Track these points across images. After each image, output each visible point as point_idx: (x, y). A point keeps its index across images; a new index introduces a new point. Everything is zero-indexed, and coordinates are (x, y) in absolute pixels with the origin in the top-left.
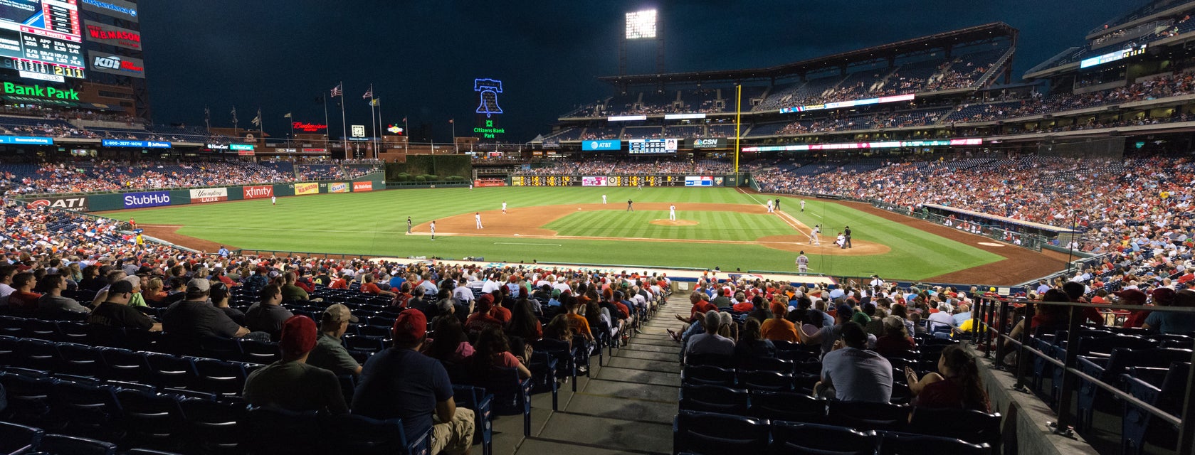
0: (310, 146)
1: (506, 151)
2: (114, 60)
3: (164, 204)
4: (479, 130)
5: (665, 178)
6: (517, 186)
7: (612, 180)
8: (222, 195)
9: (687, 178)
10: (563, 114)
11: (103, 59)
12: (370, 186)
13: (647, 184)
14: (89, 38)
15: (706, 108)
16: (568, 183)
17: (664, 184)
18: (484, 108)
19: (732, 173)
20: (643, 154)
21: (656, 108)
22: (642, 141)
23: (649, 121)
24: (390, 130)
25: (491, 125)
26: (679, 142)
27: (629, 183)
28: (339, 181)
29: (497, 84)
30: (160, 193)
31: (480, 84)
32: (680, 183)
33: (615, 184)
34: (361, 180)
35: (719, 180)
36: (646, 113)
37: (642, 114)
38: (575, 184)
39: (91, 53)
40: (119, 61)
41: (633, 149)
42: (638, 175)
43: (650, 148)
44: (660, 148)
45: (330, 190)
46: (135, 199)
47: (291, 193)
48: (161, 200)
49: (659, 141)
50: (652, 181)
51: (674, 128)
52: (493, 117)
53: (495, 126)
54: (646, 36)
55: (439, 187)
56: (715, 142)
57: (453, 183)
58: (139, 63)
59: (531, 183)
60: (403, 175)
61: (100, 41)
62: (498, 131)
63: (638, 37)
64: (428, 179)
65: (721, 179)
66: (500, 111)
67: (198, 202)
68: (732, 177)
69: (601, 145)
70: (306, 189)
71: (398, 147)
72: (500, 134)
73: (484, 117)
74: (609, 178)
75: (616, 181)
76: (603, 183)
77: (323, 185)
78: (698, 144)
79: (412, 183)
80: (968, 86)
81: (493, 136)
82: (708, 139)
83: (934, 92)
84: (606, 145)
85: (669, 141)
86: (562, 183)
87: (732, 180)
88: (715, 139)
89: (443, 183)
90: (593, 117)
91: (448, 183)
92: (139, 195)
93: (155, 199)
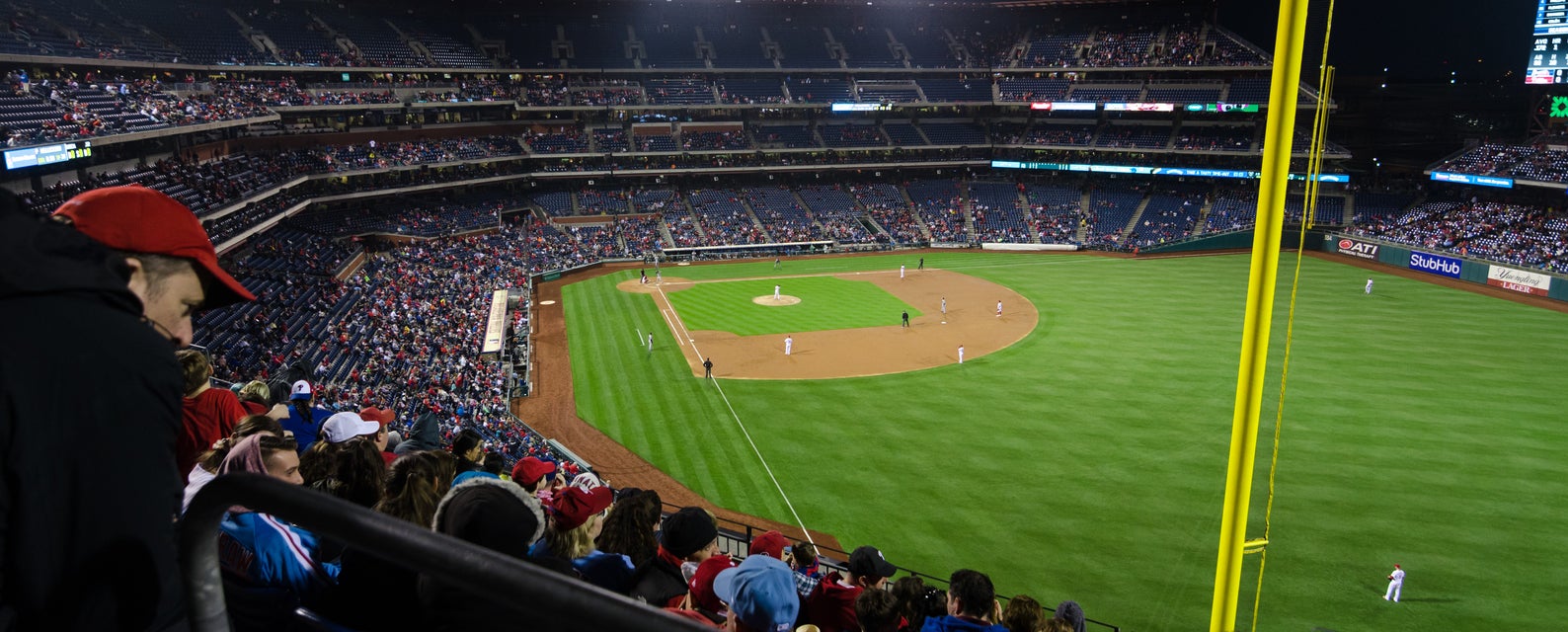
8: (1540, 288)
92: (1426, 257)
93: (1443, 265)
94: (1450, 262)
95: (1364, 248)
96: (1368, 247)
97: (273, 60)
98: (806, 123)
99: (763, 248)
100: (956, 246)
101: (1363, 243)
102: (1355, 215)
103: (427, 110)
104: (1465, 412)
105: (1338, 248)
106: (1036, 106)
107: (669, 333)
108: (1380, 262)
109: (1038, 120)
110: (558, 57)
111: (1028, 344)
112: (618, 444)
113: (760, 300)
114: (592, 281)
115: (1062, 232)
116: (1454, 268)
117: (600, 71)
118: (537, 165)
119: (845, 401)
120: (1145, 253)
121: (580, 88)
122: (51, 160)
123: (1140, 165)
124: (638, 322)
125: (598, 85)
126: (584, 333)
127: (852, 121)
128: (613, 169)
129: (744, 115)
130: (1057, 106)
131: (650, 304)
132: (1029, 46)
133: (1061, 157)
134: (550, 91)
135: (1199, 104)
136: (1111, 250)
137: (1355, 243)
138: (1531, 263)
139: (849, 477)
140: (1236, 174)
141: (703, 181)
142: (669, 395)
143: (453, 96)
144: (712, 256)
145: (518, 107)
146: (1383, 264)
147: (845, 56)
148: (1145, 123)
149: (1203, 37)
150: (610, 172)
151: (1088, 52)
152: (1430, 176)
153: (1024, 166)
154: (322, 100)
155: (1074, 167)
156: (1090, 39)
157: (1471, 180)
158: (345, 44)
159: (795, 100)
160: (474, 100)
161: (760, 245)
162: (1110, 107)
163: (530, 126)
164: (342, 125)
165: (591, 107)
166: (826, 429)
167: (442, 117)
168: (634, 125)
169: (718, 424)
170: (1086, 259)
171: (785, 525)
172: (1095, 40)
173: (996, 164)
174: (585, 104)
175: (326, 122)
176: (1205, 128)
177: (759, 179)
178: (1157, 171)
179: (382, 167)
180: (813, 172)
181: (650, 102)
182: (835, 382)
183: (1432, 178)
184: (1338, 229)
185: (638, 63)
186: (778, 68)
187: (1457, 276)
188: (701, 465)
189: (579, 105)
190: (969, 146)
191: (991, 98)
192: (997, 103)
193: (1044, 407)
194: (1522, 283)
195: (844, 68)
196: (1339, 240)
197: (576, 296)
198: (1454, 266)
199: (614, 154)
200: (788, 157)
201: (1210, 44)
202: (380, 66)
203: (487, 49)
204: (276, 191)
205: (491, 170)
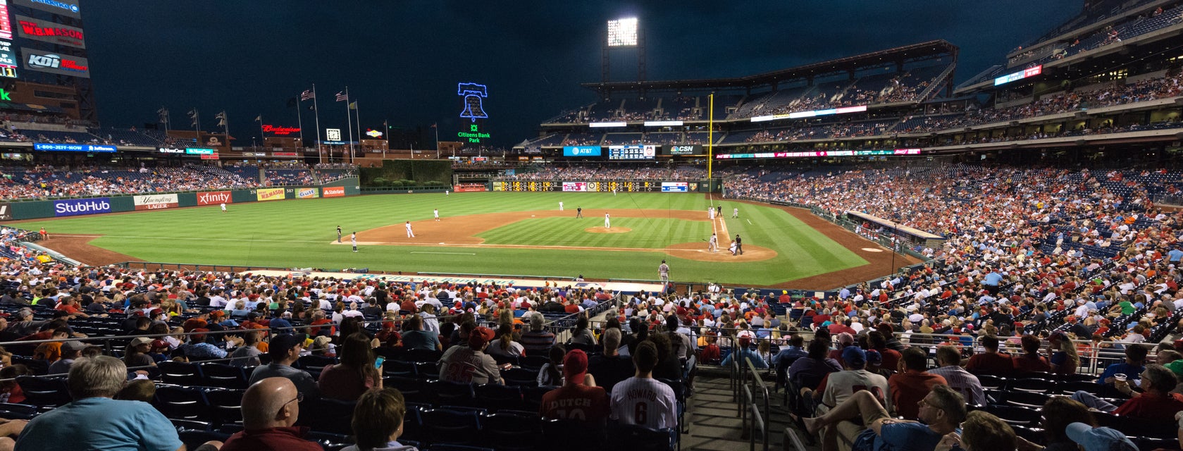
0: (281, 149)
1: (490, 156)
2: (53, 58)
3: (102, 212)
4: (464, 135)
5: (642, 184)
6: (499, 191)
7: (592, 185)
8: (172, 202)
9: (664, 184)
10: (545, 120)
11: (39, 57)
12: (342, 192)
13: (626, 190)
14: (21, 34)
15: (684, 115)
16: (549, 188)
17: (642, 190)
18: (468, 112)
19: (705, 179)
20: (623, 160)
21: (636, 115)
22: (622, 147)
23: (629, 128)
24: (369, 133)
25: (476, 130)
26: (656, 148)
27: (608, 188)
28: (307, 186)
29: (481, 89)
30: (98, 200)
31: (463, 88)
32: (657, 189)
33: (595, 190)
34: (331, 186)
35: (694, 186)
36: (627, 120)
37: (623, 121)
38: (556, 189)
39: (24, 50)
40: (59, 60)
41: (613, 155)
42: (617, 181)
43: (629, 154)
44: (639, 154)
45: (296, 197)
46: (67, 206)
47: (254, 198)
48: (99, 207)
49: (638, 147)
50: (630, 187)
51: (653, 135)
52: (478, 122)
53: (480, 130)
54: (627, 44)
55: (416, 192)
56: (691, 149)
57: (431, 188)
58: (83, 62)
59: (513, 188)
60: (379, 180)
61: (35, 38)
62: (483, 136)
63: (620, 44)
64: (405, 184)
65: (695, 185)
66: (485, 115)
67: (143, 209)
68: (705, 182)
69: (582, 151)
70: (271, 194)
71: (377, 151)
72: (486, 138)
73: (469, 122)
74: (588, 183)
75: (595, 187)
76: (583, 188)
77: (289, 191)
78: (675, 150)
79: (388, 188)
80: (911, 99)
81: (478, 141)
82: (684, 146)
83: (884, 104)
84: (587, 151)
85: (648, 148)
86: (543, 188)
87: (706, 186)
88: (691, 146)
89: (422, 188)
90: (574, 124)
91: (426, 188)
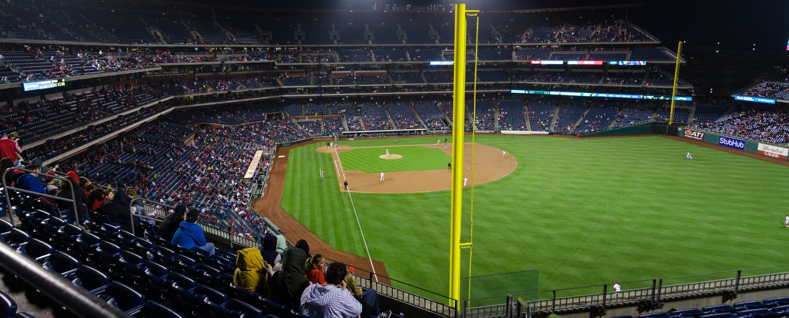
8: (782, 154)
46: (725, 140)
92: (727, 139)
93: (736, 143)
94: (739, 142)
95: (697, 134)
96: (699, 134)
97: (160, 41)
98: (417, 71)
99: (392, 132)
100: (488, 132)
101: (696, 132)
102: (695, 118)
103: (232, 65)
104: (717, 214)
105: (684, 134)
106: (534, 62)
107: (334, 171)
108: (705, 142)
109: (535, 69)
110: (297, 39)
111: (507, 179)
112: (296, 220)
113: (382, 157)
114: (305, 147)
115: (543, 126)
116: (741, 145)
117: (317, 46)
118: (286, 91)
119: (409, 203)
120: (583, 136)
121: (307, 54)
122: (46, 87)
123: (585, 92)
124: (321, 166)
125: (316, 52)
126: (295, 171)
127: (441, 70)
128: (322, 93)
129: (387, 67)
130: (544, 62)
131: (330, 157)
132: (532, 32)
133: (546, 88)
134: (292, 56)
135: (616, 61)
136: (566, 134)
137: (693, 132)
138: (780, 142)
139: (399, 237)
140: (634, 97)
141: (367, 99)
142: (326, 199)
143: (245, 58)
144: (365, 136)
145: (276, 64)
146: (706, 143)
147: (439, 38)
148: (589, 71)
149: (620, 27)
150: (320, 95)
151: (561, 35)
152: (734, 98)
153: (527, 92)
154: (182, 60)
155: (552, 93)
156: (563, 29)
157: (755, 100)
158: (194, 34)
159: (412, 60)
160: (255, 60)
161: (390, 131)
162: (570, 63)
163: (283, 73)
164: (192, 72)
165: (312, 63)
166: (395, 216)
167: (240, 68)
168: (333, 72)
169: (345, 212)
170: (552, 138)
171: (362, 257)
172: (565, 29)
173: (513, 91)
174: (309, 62)
175: (185, 70)
176: (619, 73)
177: (393, 99)
178: (594, 95)
179: (210, 91)
180: (421, 95)
181: (340, 61)
182: (407, 195)
183: (735, 99)
184: (685, 125)
185: (335, 42)
186: (404, 44)
187: (743, 149)
188: (331, 231)
189: (306, 62)
190: (499, 82)
191: (511, 58)
192: (514, 61)
193: (504, 208)
194: (775, 153)
195: (438, 44)
196: (685, 130)
197: (296, 154)
198: (741, 143)
199: (322, 86)
200: (409, 88)
201: (624, 30)
202: (211, 44)
203: (264, 36)
204: (157, 102)
205: (262, 94)
